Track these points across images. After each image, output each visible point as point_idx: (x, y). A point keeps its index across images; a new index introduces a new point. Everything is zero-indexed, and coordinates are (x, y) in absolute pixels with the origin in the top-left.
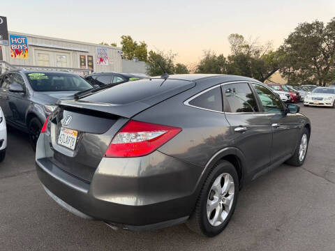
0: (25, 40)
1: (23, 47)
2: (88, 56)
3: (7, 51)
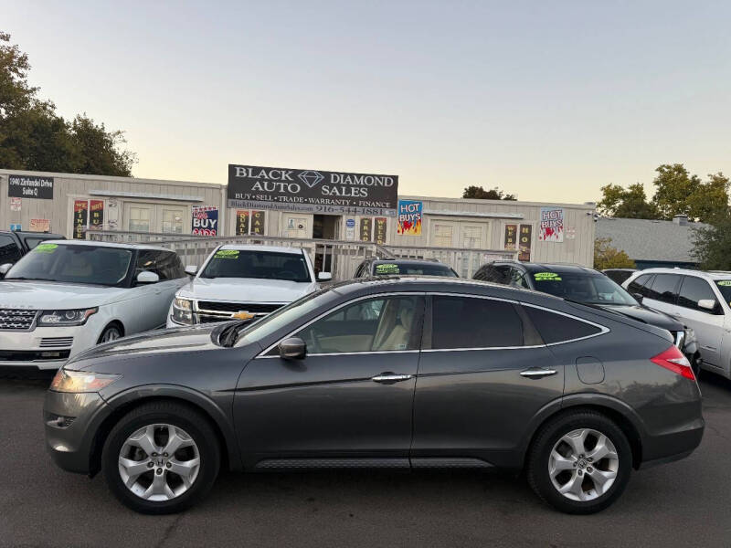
0: (420, 207)
1: (415, 218)
2: (522, 226)
3: (393, 224)
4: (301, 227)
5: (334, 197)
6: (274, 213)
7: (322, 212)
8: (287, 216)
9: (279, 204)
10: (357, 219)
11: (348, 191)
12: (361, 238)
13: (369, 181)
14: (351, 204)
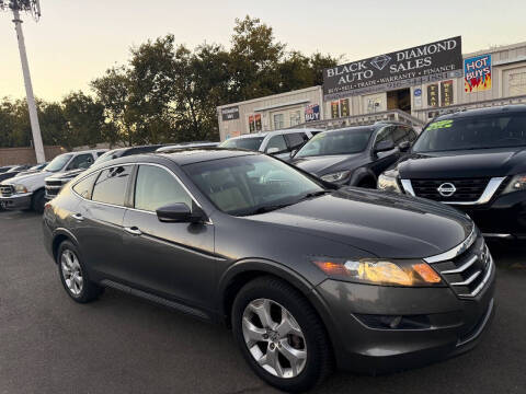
0: (488, 60)
1: (484, 73)
3: (459, 84)
4: (377, 105)
5: (402, 72)
6: (355, 98)
7: (392, 89)
8: (366, 98)
9: (358, 90)
10: (424, 87)
11: (413, 64)
12: (429, 103)
13: (432, 49)
14: (417, 75)
